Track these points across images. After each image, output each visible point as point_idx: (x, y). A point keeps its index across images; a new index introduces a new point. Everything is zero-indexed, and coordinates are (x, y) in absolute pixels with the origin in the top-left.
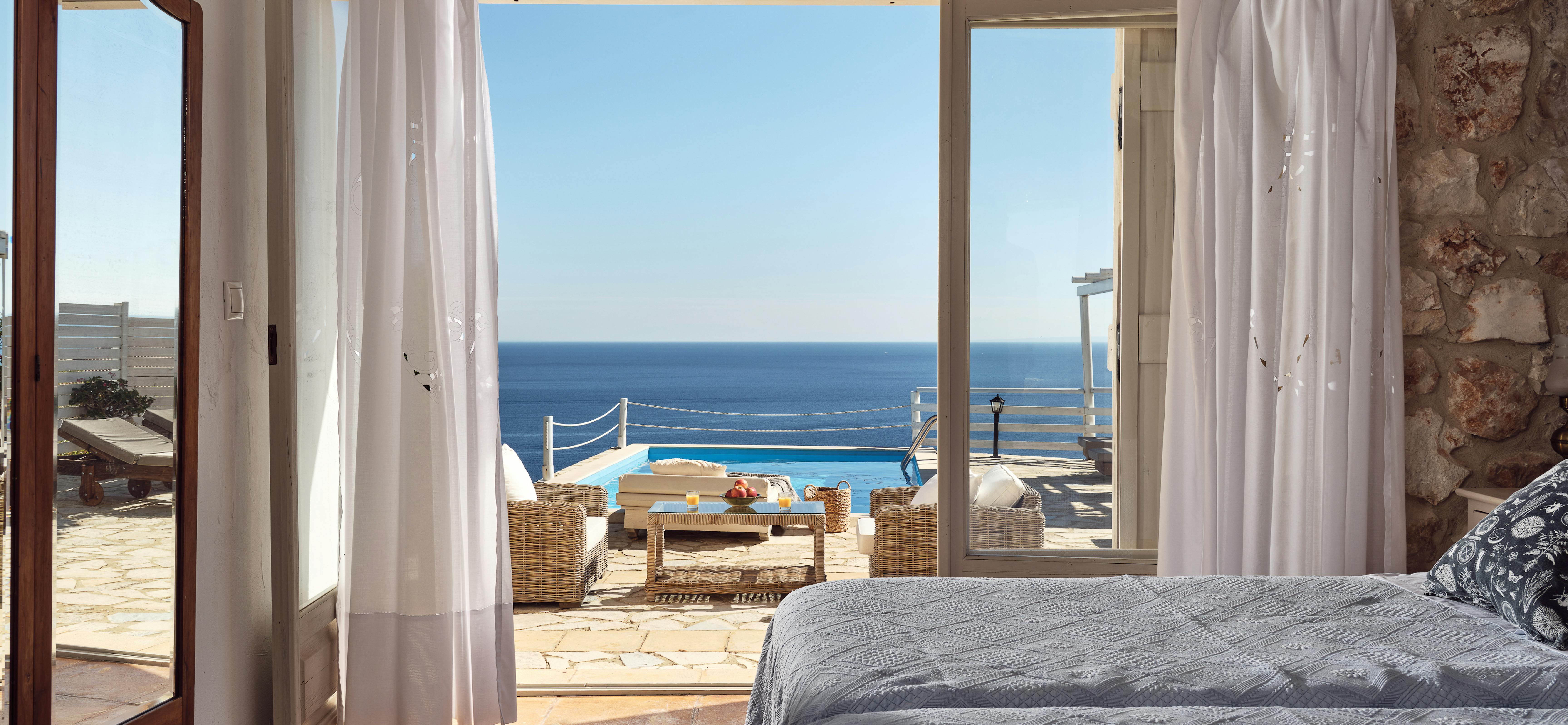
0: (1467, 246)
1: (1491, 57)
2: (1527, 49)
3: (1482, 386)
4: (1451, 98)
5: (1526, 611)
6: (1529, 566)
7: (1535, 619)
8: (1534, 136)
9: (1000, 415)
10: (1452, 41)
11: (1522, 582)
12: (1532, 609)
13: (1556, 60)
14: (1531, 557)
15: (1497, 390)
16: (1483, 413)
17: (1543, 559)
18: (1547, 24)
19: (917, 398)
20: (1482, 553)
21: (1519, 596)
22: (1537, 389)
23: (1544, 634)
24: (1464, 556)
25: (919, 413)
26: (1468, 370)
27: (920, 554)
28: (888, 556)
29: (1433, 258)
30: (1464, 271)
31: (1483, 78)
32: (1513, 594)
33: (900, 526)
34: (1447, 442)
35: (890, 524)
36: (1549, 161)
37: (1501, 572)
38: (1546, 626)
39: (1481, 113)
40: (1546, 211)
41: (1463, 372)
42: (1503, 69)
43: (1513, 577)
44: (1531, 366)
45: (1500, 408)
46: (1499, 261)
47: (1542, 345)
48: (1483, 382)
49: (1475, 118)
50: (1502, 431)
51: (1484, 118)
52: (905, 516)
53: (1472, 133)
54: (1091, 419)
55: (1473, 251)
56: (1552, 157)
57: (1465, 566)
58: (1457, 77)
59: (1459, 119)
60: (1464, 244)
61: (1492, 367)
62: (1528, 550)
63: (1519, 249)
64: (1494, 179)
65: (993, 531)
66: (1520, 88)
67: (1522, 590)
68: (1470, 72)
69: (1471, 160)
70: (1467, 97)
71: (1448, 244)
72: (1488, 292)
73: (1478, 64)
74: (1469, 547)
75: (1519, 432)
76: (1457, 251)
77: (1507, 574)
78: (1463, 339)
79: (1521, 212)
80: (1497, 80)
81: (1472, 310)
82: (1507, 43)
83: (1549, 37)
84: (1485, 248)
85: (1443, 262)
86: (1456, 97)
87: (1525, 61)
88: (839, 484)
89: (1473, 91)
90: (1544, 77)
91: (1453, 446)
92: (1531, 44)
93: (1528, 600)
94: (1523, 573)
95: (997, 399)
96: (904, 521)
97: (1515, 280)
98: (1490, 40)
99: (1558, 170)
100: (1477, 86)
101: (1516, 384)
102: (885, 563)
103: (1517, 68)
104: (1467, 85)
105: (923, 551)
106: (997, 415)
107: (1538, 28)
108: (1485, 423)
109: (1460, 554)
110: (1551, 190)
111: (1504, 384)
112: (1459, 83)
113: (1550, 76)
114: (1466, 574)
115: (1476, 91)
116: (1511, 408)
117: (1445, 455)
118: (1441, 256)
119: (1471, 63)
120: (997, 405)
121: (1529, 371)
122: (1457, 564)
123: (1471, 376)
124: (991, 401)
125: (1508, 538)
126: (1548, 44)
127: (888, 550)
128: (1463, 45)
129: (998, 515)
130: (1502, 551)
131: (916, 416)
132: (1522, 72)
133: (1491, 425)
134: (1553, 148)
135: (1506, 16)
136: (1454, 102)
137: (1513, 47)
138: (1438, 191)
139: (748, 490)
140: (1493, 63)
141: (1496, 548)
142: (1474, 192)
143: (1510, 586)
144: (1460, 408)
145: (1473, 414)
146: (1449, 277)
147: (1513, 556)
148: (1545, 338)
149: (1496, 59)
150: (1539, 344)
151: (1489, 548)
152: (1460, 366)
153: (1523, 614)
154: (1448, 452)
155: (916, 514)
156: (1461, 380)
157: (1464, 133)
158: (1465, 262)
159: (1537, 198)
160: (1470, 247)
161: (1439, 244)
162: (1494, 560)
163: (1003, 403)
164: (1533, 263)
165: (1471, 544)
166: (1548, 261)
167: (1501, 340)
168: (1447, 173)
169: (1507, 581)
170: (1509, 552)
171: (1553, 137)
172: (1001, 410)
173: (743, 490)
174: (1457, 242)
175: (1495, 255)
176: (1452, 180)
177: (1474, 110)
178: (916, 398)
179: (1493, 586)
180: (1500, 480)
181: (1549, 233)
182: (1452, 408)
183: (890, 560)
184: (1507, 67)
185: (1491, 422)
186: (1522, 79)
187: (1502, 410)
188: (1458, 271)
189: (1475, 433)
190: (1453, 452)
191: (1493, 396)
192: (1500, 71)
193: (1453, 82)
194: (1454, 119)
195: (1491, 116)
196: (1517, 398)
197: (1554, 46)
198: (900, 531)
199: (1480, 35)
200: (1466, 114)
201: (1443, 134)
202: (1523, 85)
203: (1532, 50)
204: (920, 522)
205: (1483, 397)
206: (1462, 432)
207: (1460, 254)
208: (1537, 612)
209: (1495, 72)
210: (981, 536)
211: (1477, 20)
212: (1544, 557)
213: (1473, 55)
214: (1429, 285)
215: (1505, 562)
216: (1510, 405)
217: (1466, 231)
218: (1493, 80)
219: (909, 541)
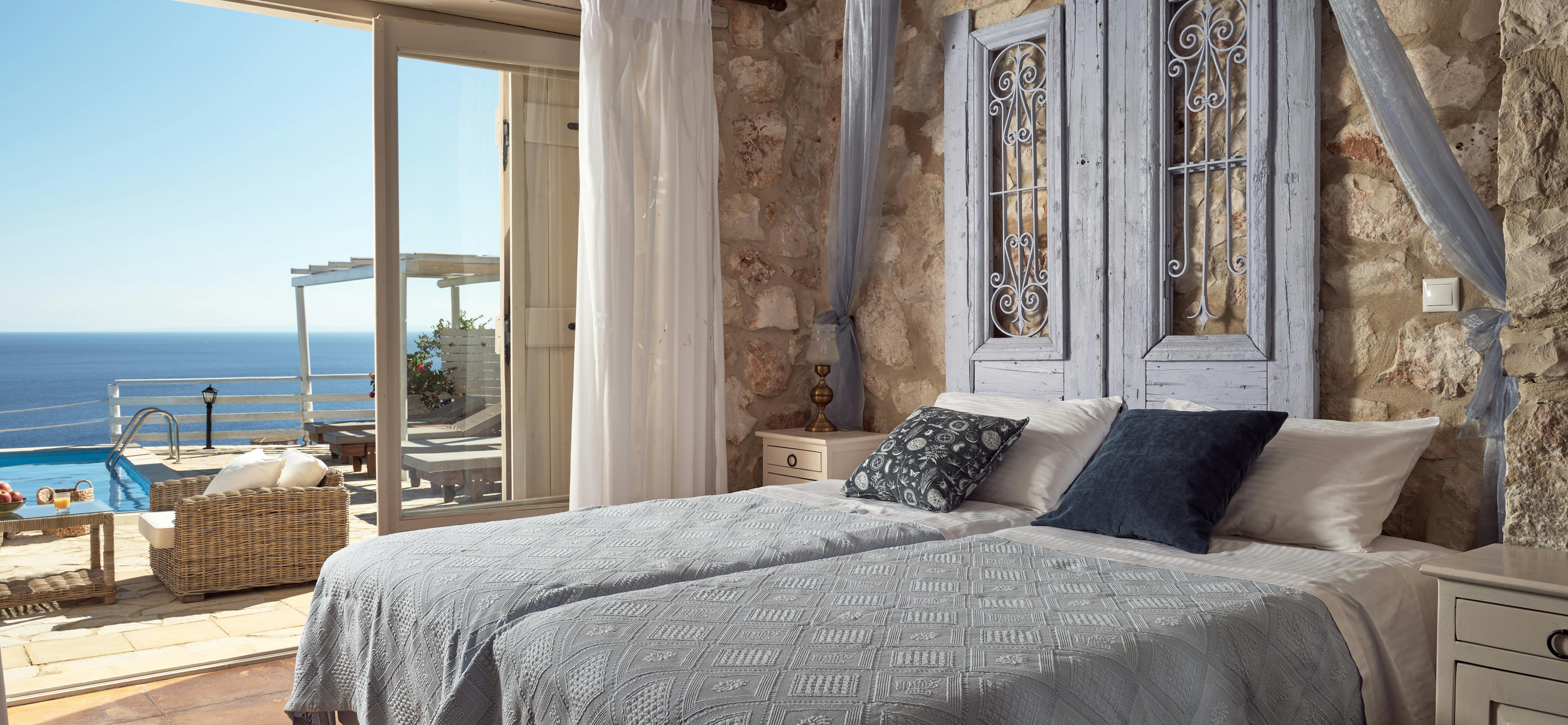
0: (754, 262)
1: (765, 132)
2: (785, 128)
3: (763, 359)
4: (743, 157)
5: (923, 493)
6: (922, 466)
7: (929, 497)
8: (789, 189)
9: (213, 405)
10: (743, 117)
11: (919, 476)
12: (927, 491)
13: (800, 139)
14: (923, 461)
15: (771, 363)
16: (764, 379)
17: (930, 461)
18: (794, 112)
19: (116, 391)
20: (890, 462)
21: (918, 484)
22: (793, 361)
23: (934, 505)
24: (876, 465)
25: (118, 407)
26: (755, 349)
27: (227, 541)
28: (192, 546)
29: (735, 270)
30: (753, 280)
31: (761, 145)
32: (914, 484)
33: (206, 515)
34: (744, 400)
35: (195, 514)
36: (797, 207)
37: (905, 471)
38: (935, 500)
39: (760, 170)
40: (795, 240)
41: (752, 350)
42: (772, 141)
43: (913, 473)
44: (789, 345)
45: (773, 375)
46: (772, 273)
47: (795, 332)
48: (763, 357)
49: (757, 173)
50: (774, 391)
51: (762, 174)
52: (210, 505)
53: (755, 184)
54: (308, 406)
55: (758, 266)
56: (799, 204)
57: (877, 471)
58: (746, 143)
59: (748, 173)
60: (753, 261)
61: (768, 346)
62: (920, 457)
63: (782, 265)
64: (767, 217)
65: (300, 511)
66: (780, 155)
67: (920, 480)
68: (754, 140)
69: (756, 202)
70: (753, 158)
71: (743, 260)
72: (766, 294)
73: (758, 136)
74: (879, 459)
75: (784, 391)
76: (749, 266)
77: (909, 472)
78: (751, 327)
79: (783, 240)
80: (768, 148)
81: (757, 307)
82: (774, 123)
83: (796, 123)
84: (764, 264)
85: (741, 273)
86: (747, 157)
87: (784, 137)
88: (78, 483)
89: (756, 155)
90: (794, 149)
91: (747, 403)
92: (787, 126)
93: (924, 486)
94: (919, 470)
95: (209, 390)
96: (209, 510)
97: (780, 286)
98: (765, 120)
99: (802, 213)
100: (758, 151)
101: (781, 358)
102: (189, 554)
103: (779, 141)
104: (752, 150)
105: (230, 537)
106: (209, 406)
107: (790, 115)
108: (765, 385)
109: (873, 464)
110: (798, 226)
111: (775, 358)
112: (748, 147)
113: (797, 149)
114: (878, 476)
115: (757, 154)
116: (779, 374)
117: (743, 409)
118: (739, 269)
119: (754, 134)
120: (209, 396)
121: (788, 349)
122: (871, 470)
123: (757, 353)
124: (203, 392)
125: (906, 451)
126: (795, 127)
127: (193, 540)
128: (750, 121)
129: (306, 495)
130: (903, 459)
131: (115, 411)
132: (782, 144)
133: (768, 387)
134: (799, 198)
135: (773, 104)
136: (745, 161)
137: (777, 126)
138: (737, 222)
139: (12, 494)
140: (766, 136)
141: (899, 458)
142: (757, 224)
143: (912, 479)
144: (752, 376)
145: (759, 380)
146: (744, 283)
147: (911, 461)
148: (796, 326)
149: (768, 133)
150: (793, 331)
151: (894, 458)
152: (750, 346)
153: (921, 495)
154: (744, 407)
155: (222, 502)
156: (751, 356)
157: (751, 183)
158: (753, 273)
159: (791, 231)
160: (756, 263)
161: (739, 260)
162: (899, 465)
163: (215, 393)
164: (789, 275)
165: (880, 457)
166: (797, 274)
167: (774, 327)
168: (742, 210)
169: (909, 476)
170: (908, 459)
171: (799, 190)
172: (214, 400)
173: (7, 494)
174: (749, 259)
175: (769, 269)
176: (746, 215)
177: (756, 168)
178: (114, 392)
179: (899, 481)
180: (772, 425)
181: (797, 256)
182: (746, 376)
183: (195, 550)
184: (774, 139)
185: (769, 385)
186: (782, 149)
187: (774, 377)
188: (749, 280)
189: (759, 393)
190: (748, 406)
191: (769, 367)
192: (770, 142)
193: (745, 147)
194: (745, 173)
195: (766, 173)
196: (782, 368)
197: (799, 128)
198: (206, 520)
199: (759, 116)
200: (752, 170)
201: (739, 183)
202: (783, 153)
203: (787, 130)
204: (226, 509)
205: (764, 367)
206: (752, 392)
207: (750, 267)
208: (930, 493)
209: (767, 143)
210: (289, 516)
211: (757, 105)
212: (930, 460)
213: (755, 129)
214: (734, 289)
215: (906, 465)
216: (779, 372)
217: (754, 252)
218: (766, 148)
219: (215, 529)
